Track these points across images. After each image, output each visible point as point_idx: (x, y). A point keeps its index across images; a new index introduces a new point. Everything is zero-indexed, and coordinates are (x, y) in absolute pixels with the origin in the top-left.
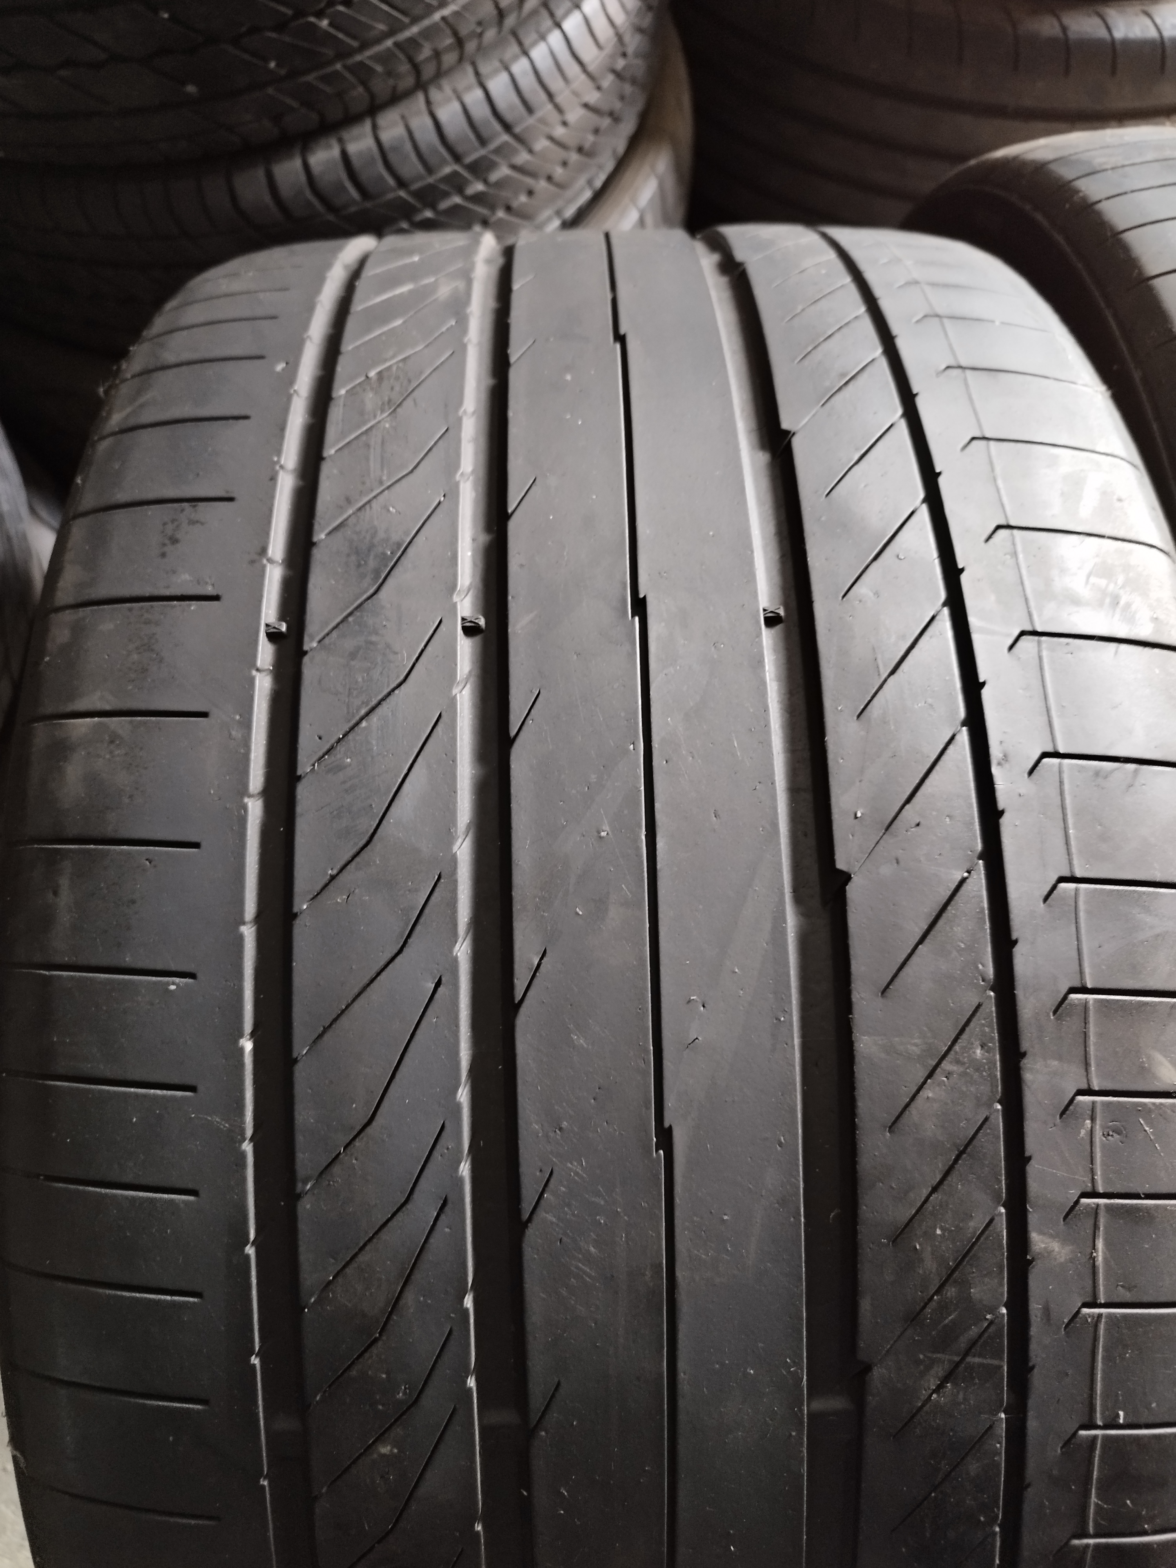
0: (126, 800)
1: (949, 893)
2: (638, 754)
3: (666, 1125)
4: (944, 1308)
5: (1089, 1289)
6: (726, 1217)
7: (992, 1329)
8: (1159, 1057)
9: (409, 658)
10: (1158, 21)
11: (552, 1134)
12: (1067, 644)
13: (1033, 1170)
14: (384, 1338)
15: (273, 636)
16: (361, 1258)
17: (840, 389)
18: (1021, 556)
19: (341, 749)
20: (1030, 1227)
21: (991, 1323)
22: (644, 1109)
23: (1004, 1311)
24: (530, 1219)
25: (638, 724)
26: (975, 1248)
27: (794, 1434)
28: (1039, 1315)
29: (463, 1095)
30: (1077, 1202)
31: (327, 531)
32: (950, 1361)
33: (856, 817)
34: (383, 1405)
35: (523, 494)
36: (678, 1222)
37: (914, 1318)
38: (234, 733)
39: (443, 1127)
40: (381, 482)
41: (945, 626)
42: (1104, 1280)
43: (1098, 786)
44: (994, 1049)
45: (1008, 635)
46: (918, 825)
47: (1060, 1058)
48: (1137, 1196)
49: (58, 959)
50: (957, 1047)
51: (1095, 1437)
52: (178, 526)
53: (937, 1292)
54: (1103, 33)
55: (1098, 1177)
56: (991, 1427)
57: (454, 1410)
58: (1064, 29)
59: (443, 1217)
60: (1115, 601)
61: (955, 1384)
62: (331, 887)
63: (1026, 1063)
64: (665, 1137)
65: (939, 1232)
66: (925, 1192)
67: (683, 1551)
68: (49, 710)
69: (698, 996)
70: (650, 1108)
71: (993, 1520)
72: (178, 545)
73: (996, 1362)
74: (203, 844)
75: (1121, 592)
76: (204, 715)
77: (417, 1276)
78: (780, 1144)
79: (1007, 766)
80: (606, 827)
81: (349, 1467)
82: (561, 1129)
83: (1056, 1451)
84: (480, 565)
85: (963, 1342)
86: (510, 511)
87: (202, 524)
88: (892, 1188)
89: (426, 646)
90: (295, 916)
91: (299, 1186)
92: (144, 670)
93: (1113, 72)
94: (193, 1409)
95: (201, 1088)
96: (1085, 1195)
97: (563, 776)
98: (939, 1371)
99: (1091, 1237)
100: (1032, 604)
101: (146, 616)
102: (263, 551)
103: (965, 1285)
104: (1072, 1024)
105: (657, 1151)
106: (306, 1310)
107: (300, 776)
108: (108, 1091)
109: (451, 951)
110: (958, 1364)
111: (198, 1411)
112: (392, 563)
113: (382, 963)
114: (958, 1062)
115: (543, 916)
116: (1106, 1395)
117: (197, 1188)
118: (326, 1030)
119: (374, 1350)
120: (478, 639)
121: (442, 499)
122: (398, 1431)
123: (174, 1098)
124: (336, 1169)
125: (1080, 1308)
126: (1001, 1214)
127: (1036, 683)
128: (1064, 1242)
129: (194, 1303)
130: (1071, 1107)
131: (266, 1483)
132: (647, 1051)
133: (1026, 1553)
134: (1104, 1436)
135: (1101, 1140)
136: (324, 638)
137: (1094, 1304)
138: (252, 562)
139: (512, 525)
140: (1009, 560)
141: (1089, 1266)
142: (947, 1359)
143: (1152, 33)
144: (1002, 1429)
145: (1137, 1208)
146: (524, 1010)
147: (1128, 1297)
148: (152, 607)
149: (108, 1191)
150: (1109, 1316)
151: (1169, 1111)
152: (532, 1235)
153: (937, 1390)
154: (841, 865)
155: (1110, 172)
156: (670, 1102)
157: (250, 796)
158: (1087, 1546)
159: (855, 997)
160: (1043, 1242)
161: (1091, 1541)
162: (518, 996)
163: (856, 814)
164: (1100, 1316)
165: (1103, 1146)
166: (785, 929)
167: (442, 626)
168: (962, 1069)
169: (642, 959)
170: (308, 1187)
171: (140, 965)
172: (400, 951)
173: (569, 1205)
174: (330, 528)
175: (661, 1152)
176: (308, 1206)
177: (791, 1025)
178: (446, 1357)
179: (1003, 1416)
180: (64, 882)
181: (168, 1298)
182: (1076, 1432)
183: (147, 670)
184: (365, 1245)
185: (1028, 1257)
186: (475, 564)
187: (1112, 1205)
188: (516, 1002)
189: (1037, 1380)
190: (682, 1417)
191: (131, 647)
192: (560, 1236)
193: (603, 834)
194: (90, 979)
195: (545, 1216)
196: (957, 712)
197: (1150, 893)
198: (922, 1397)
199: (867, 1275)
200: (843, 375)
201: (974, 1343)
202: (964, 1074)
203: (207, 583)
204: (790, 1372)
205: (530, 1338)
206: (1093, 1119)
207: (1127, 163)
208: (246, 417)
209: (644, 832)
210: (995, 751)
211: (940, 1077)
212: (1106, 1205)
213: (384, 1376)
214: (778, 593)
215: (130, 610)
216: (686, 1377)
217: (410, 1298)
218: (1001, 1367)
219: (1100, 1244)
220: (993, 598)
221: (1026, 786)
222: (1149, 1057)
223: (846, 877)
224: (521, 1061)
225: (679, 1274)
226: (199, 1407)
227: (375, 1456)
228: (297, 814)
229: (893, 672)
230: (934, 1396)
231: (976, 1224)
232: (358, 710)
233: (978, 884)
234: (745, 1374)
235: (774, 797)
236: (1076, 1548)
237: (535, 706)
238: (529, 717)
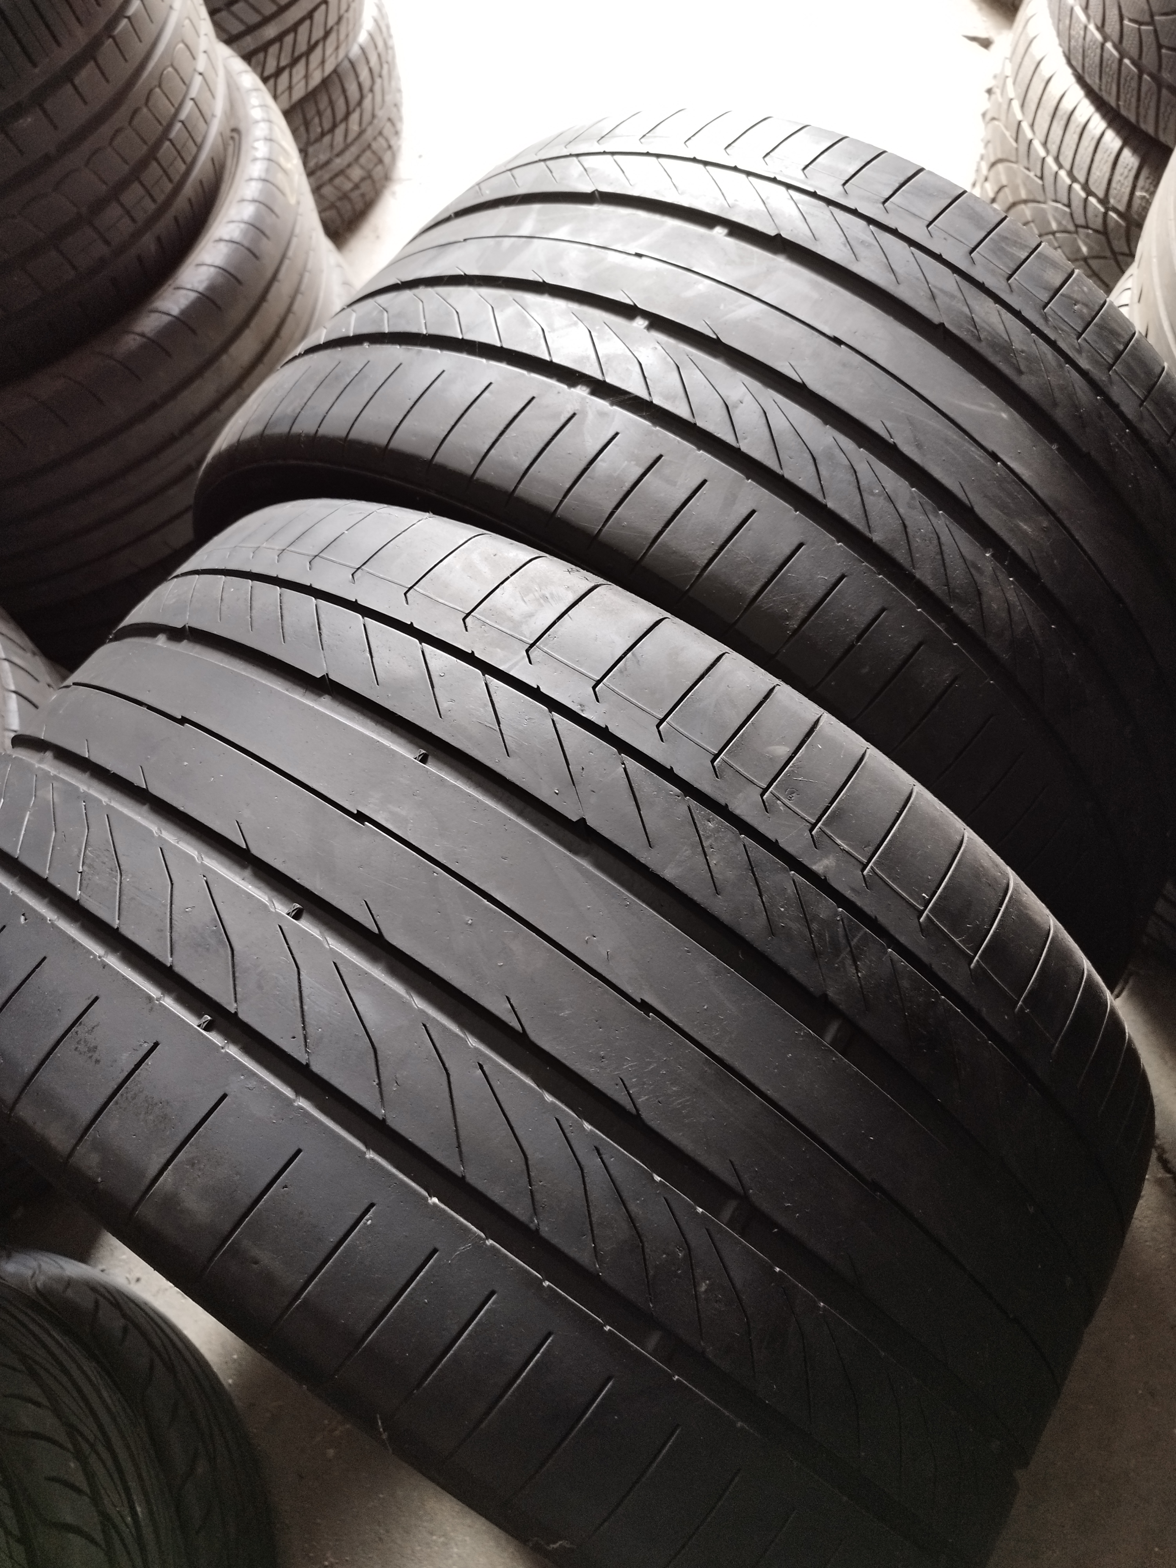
0: (237, 1178)
1: (626, 780)
2: (442, 873)
3: (639, 1001)
4: (820, 936)
5: (856, 863)
6: (705, 1007)
7: (845, 921)
8: (771, 748)
9: (287, 957)
10: (189, 286)
11: (602, 1065)
12: (549, 635)
13: (782, 843)
14: (645, 1239)
15: (208, 1028)
16: (594, 1219)
17: (320, 634)
18: (488, 621)
19: (309, 1029)
20: (809, 866)
21: (842, 920)
22: (623, 1006)
23: (841, 909)
24: (637, 1110)
25: (425, 862)
26: (802, 899)
27: (834, 1059)
28: (853, 895)
29: (548, 1098)
30: (812, 836)
31: (169, 955)
32: (847, 954)
33: (557, 794)
34: (679, 1269)
35: (240, 834)
36: (691, 1033)
37: (816, 955)
38: (250, 1086)
39: (557, 1120)
40: (165, 905)
41: (494, 682)
42: (856, 853)
43: (627, 676)
44: (714, 817)
45: (523, 658)
46: (583, 769)
47: (741, 791)
48: (828, 808)
49: (297, 1287)
50: (701, 833)
51: (927, 915)
52: (85, 1041)
53: (811, 934)
54: (166, 319)
55: (807, 818)
56: (891, 960)
57: (707, 1230)
58: (143, 335)
59: (604, 1156)
60: (545, 598)
61: (860, 960)
62: (384, 1089)
63: (731, 807)
64: (644, 1006)
65: (782, 909)
66: (759, 900)
67: (857, 1165)
68: (136, 1196)
69: (588, 936)
70: (625, 1003)
71: (937, 996)
72: (99, 1048)
73: (862, 933)
74: (301, 1147)
75: (543, 592)
76: (224, 1096)
77: (625, 1195)
78: (688, 952)
79: (586, 708)
80: (468, 918)
81: (699, 1317)
82: (603, 1058)
83: (923, 939)
84: (262, 885)
85: (843, 941)
86: (245, 847)
87: (97, 1025)
88: (747, 914)
89: (287, 944)
90: (384, 1120)
91: (531, 1225)
92: (165, 1117)
93: (194, 331)
94: (609, 1389)
95: (438, 1246)
96: (811, 830)
97: (422, 921)
98: (849, 962)
99: (833, 843)
100: (516, 635)
101: (129, 1095)
102: (150, 999)
103: (815, 917)
104: (729, 773)
105: (649, 1017)
106: (600, 1274)
107: (307, 1063)
108: (398, 1306)
109: (469, 1048)
110: (851, 951)
111: (612, 1386)
112: (223, 930)
113: (447, 1089)
114: (708, 838)
115: (488, 985)
116: (911, 895)
117: (490, 1289)
118: (459, 1146)
119: (647, 1250)
120: (305, 915)
121: (205, 878)
122: (698, 1272)
123: (432, 1267)
124: (538, 1197)
125: (863, 874)
126: (794, 874)
127: (557, 664)
128: (827, 857)
129: (552, 1340)
130: (766, 804)
131: (677, 1377)
132: (596, 982)
133: (963, 993)
134: (930, 911)
135: (791, 803)
136: (236, 997)
137: (865, 867)
138: (151, 1010)
139: (254, 851)
140: (486, 628)
141: (846, 854)
142: (845, 954)
143: (193, 296)
144: (896, 956)
145: (833, 812)
146: (529, 1031)
147: (871, 849)
148: (127, 1088)
149: (454, 1349)
150: (875, 863)
151: (799, 763)
152: (647, 1116)
153: (858, 971)
154: (575, 819)
155: (303, 412)
156: (629, 990)
157: (294, 1101)
158: (978, 961)
159: (643, 861)
160: (820, 866)
161: (977, 958)
162: (519, 1029)
163: (556, 793)
164: (872, 868)
165: (794, 804)
166: (586, 868)
167: (283, 928)
168: (713, 839)
169: (549, 950)
170: (536, 1221)
171: (341, 1233)
172: (448, 1075)
173: (644, 1083)
174: (169, 951)
175: (651, 1014)
176: (546, 1229)
177: (634, 901)
178: (677, 1213)
179: (890, 950)
180: (255, 1252)
181: (539, 1355)
182: (920, 923)
183: (166, 1115)
184: (589, 1211)
185: (823, 878)
186: (259, 888)
187: (824, 821)
188: (521, 1031)
189: (882, 920)
190: (790, 1109)
191: (142, 1117)
192: (657, 1101)
193: (470, 922)
194: (326, 1272)
195: (641, 1100)
196: (543, 710)
197: (694, 693)
198: (856, 981)
199: (780, 960)
200: (314, 626)
201: (846, 936)
202: (716, 839)
203: (141, 1045)
204: (802, 1036)
205: (697, 1158)
206: (779, 799)
207: (305, 401)
208: (44, 958)
209: (485, 901)
210: (575, 708)
211: (709, 851)
212: (822, 824)
213: (664, 1256)
214: (410, 746)
215: (117, 1103)
216: (771, 1091)
217: (633, 1208)
218: (866, 933)
219: (839, 842)
220: (499, 650)
221: (602, 707)
222: (768, 753)
223: (583, 821)
224: (553, 1052)
225: (717, 1053)
226: (610, 1384)
227: (703, 1296)
228: (328, 1080)
229: (499, 723)
230: (859, 974)
231: (790, 890)
232: (295, 1006)
233: (632, 765)
234: (789, 1059)
235: (517, 824)
236: (975, 967)
237: (371, 909)
238: (375, 917)
